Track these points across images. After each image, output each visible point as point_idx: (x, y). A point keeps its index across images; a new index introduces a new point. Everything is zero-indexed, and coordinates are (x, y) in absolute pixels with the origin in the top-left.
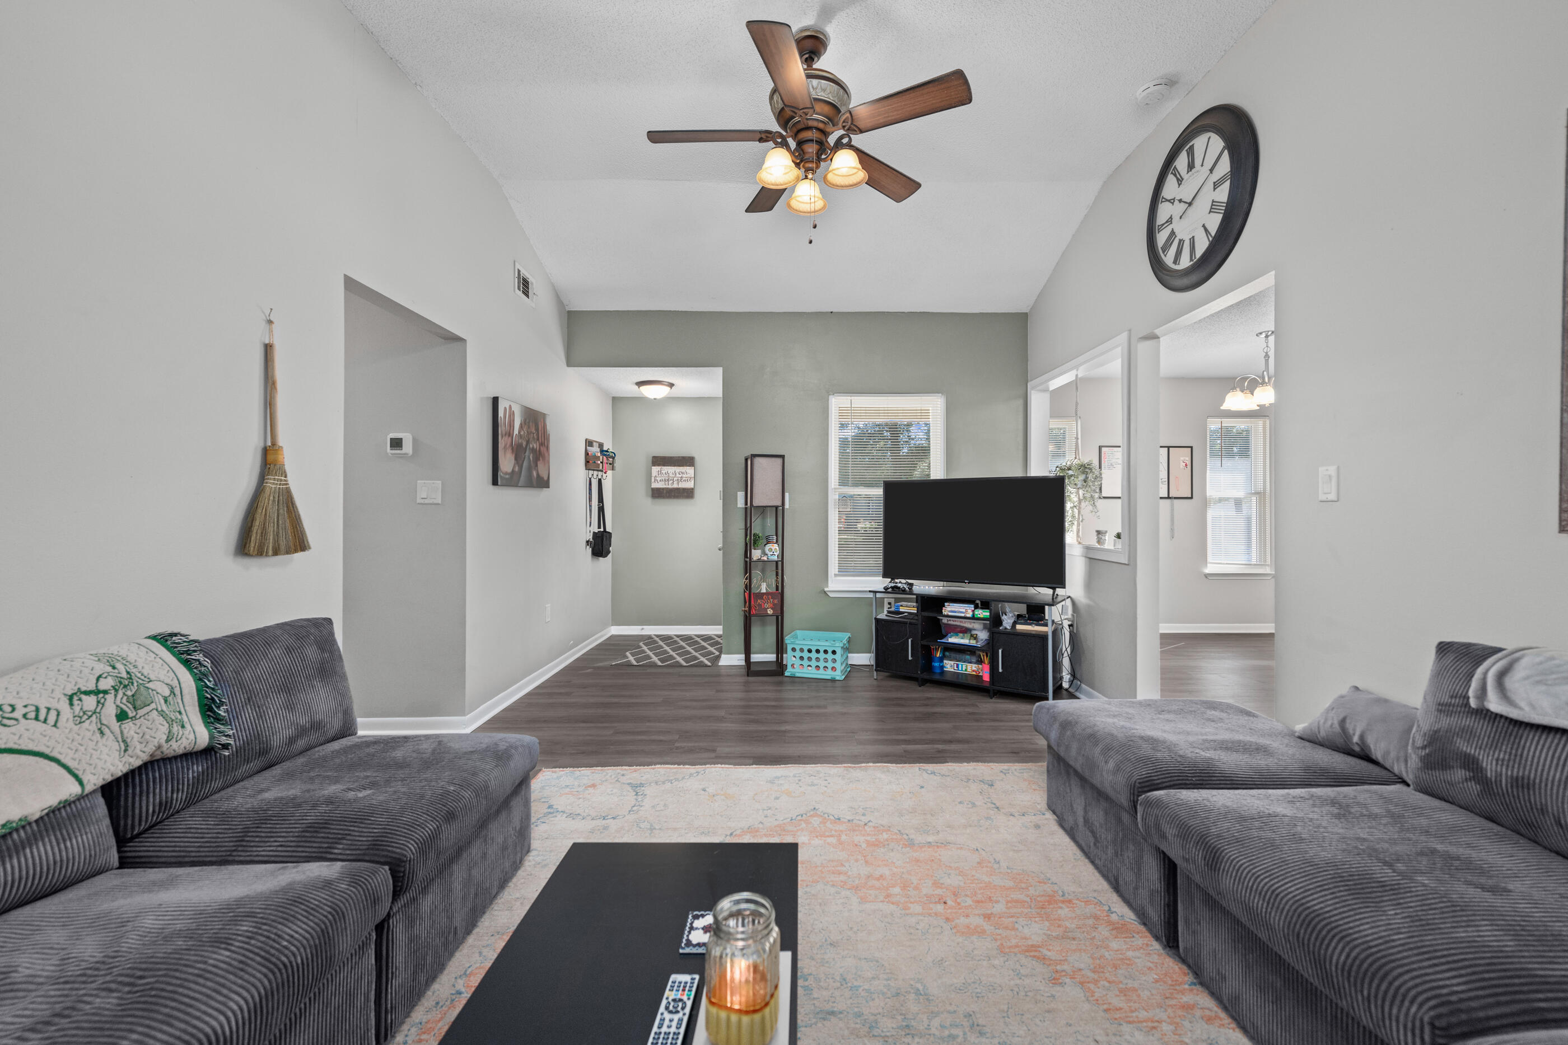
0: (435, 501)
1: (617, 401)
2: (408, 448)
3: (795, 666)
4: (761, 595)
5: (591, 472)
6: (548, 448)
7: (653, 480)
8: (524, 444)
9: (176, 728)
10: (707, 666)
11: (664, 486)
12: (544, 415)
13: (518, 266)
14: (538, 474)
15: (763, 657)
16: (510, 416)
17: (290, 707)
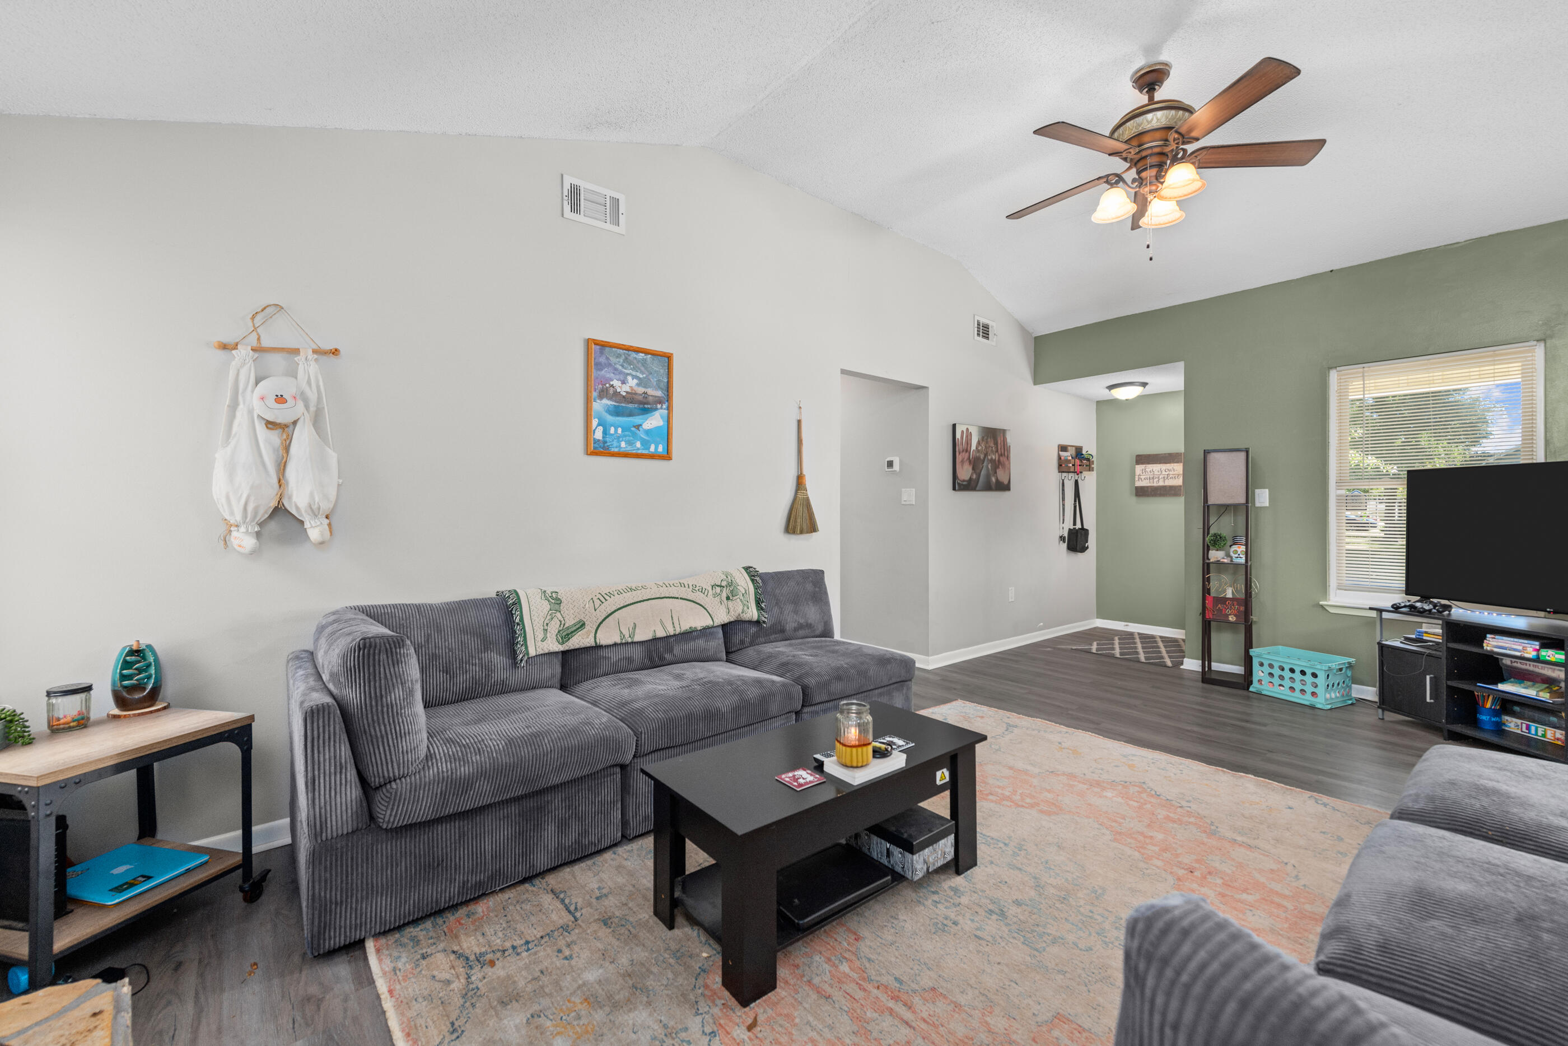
0: (911, 503)
1: (1101, 404)
2: (896, 467)
3: (1262, 681)
4: (1224, 600)
5: (1064, 474)
6: (1008, 458)
7: (1137, 479)
8: (982, 457)
9: (745, 608)
10: (1166, 666)
11: (1149, 485)
12: (1004, 432)
13: (977, 318)
14: (997, 480)
15: (1226, 667)
16: (967, 436)
17: (796, 612)
